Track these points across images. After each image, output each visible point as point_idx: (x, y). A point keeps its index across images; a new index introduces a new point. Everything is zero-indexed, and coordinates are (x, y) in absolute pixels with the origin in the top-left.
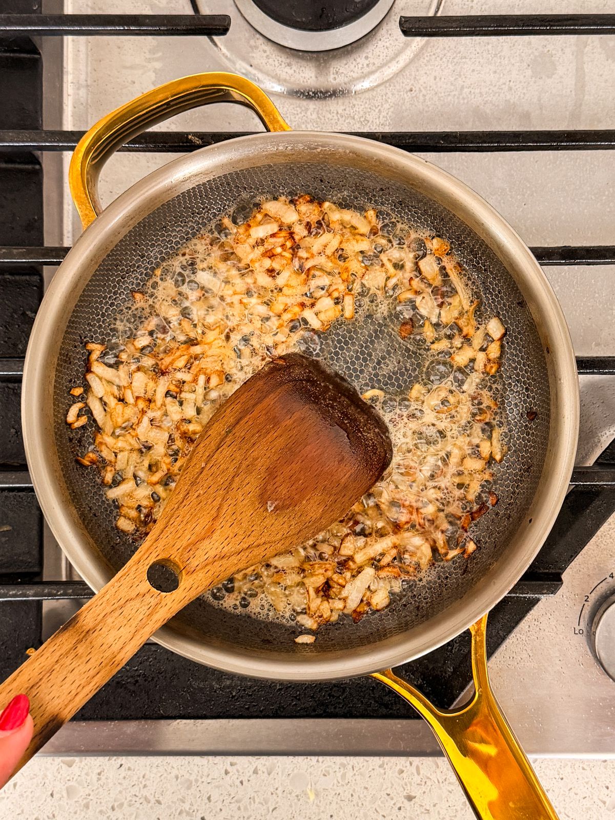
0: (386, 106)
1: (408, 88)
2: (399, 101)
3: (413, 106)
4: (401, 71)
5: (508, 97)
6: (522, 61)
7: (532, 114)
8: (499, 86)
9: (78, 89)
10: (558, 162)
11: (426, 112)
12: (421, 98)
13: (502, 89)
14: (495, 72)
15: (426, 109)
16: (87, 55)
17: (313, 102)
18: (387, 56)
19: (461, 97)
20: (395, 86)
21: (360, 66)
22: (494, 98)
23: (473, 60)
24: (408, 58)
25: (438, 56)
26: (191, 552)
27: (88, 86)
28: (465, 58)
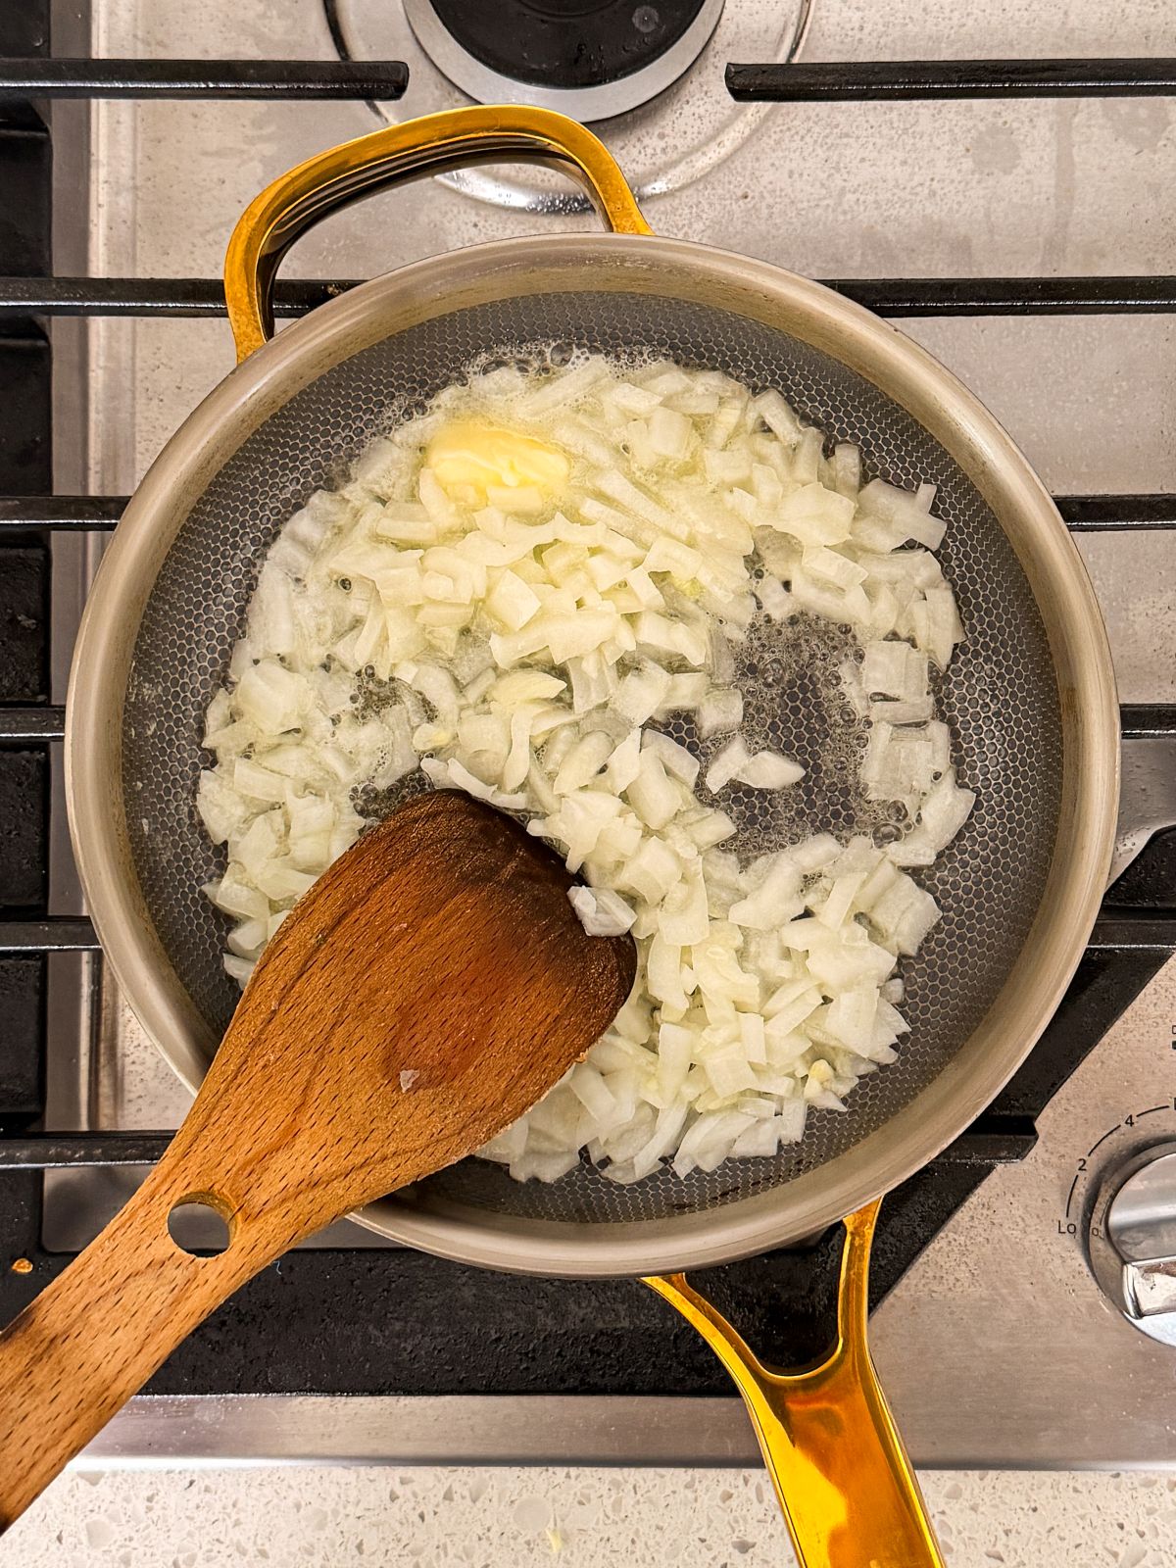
0: (699, 226)
1: (740, 193)
2: (723, 217)
3: (750, 227)
4: (725, 161)
5: (928, 211)
6: (954, 141)
7: (974, 242)
8: (912, 188)
9: (117, 194)
10: (1024, 332)
11: (774, 237)
12: (765, 212)
13: (917, 194)
14: (904, 163)
15: (774, 232)
16: (135, 129)
17: (562, 218)
18: (699, 133)
19: (840, 210)
20: (714, 189)
21: (649, 151)
22: (903, 211)
23: (862, 140)
24: (739, 135)
25: (797, 133)
26: (254, 1176)
27: (135, 188)
28: (847, 135)
